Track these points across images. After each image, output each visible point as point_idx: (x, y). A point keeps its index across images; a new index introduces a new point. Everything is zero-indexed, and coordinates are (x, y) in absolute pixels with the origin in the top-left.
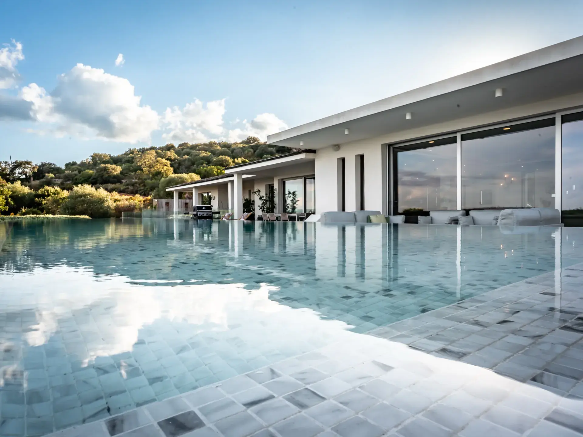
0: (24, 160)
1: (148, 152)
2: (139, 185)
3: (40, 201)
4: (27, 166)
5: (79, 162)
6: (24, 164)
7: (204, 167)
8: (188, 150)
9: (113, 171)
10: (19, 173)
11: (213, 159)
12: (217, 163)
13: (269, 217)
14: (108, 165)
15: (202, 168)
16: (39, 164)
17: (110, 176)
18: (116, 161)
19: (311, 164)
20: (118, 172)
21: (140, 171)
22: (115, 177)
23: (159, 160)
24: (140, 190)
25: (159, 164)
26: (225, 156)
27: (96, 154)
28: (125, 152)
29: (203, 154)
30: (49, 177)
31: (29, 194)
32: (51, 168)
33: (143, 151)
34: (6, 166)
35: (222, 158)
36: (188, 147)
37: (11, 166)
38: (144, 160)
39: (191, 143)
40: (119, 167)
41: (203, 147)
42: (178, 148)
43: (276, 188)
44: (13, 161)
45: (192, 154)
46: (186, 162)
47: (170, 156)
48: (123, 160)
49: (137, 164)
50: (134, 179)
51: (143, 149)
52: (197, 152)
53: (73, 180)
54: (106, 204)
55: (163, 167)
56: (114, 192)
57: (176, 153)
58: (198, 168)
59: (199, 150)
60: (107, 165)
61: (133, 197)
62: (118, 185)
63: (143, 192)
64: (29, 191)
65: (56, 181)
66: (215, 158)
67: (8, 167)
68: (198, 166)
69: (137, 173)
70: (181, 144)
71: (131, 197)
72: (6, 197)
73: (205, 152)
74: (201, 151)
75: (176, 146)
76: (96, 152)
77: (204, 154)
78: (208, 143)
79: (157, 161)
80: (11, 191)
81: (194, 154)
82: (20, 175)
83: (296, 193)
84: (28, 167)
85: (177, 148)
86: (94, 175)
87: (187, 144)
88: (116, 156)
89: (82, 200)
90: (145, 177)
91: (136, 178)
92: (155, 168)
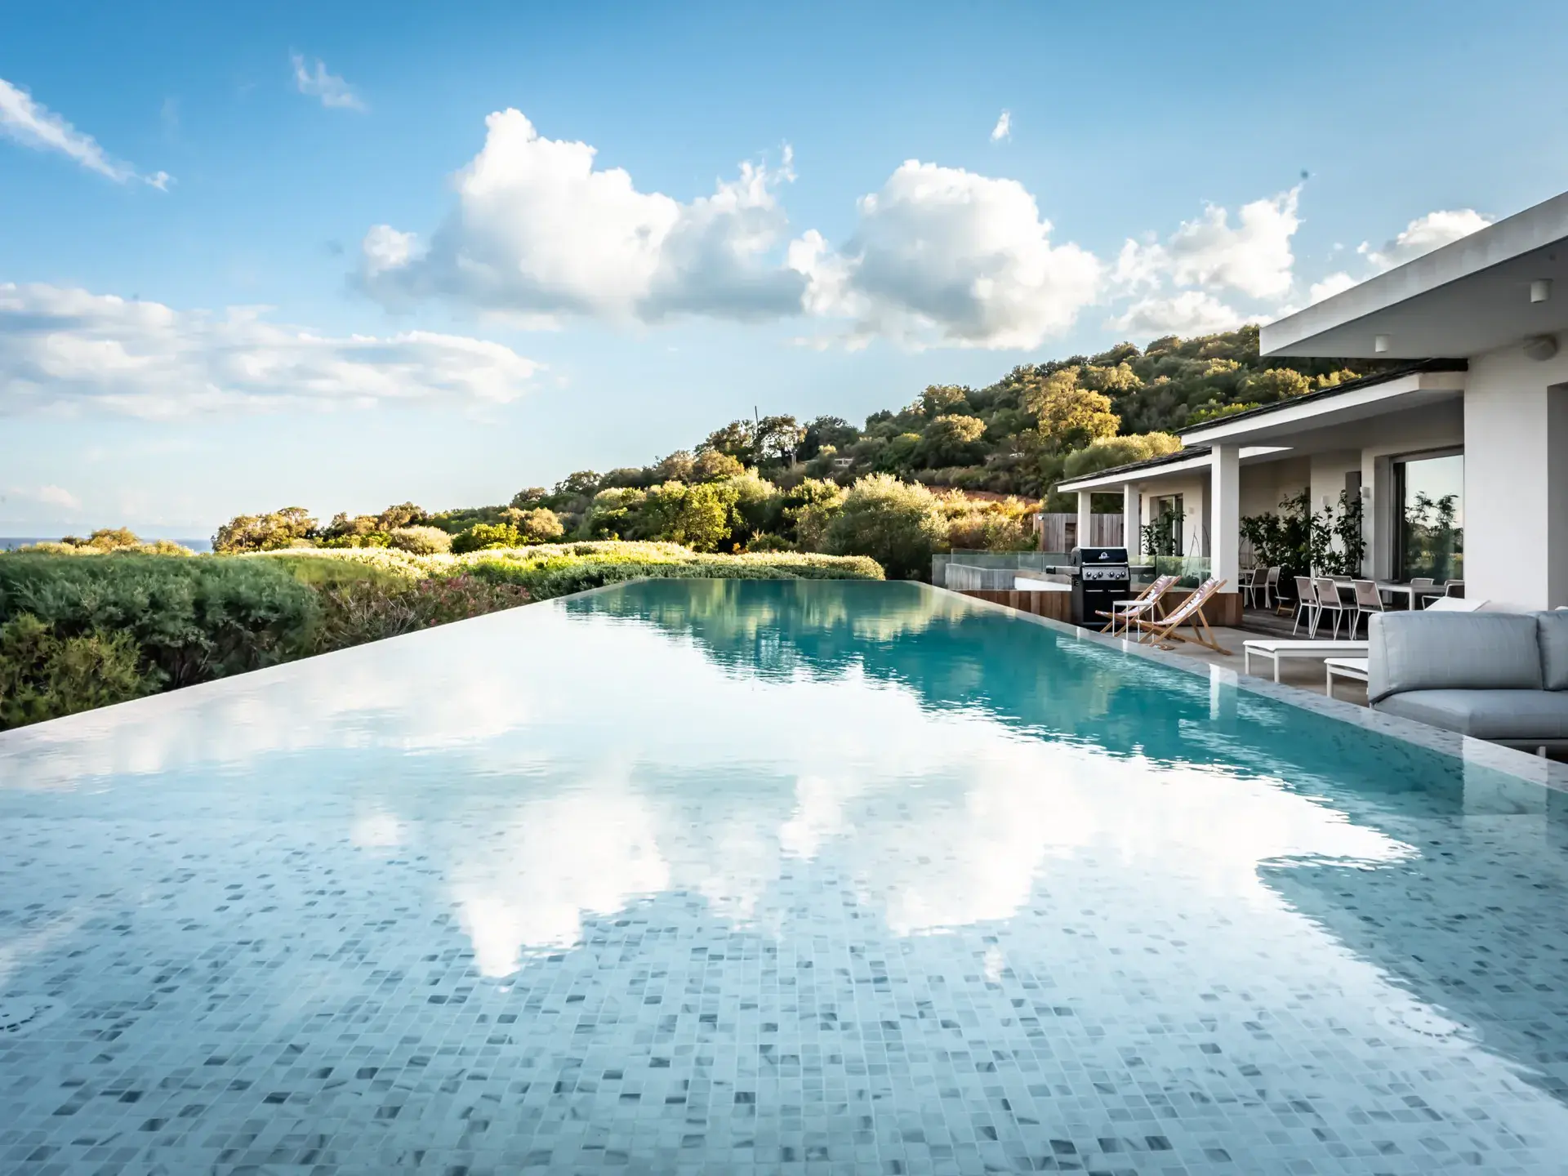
0: (779, 415)
1: (1062, 373)
2: (1026, 467)
3: (792, 516)
4: (786, 428)
5: (895, 414)
6: (780, 425)
7: (1210, 409)
8: (1172, 359)
9: (964, 433)
10: (770, 446)
11: (1245, 382)
12: (1256, 393)
13: (1316, 590)
14: (954, 418)
15: (1203, 412)
16: (813, 422)
17: (955, 447)
18: (976, 404)
19: (1453, 407)
20: (977, 435)
21: (1030, 430)
22: (970, 448)
23: (1082, 396)
24: (1027, 483)
25: (1080, 409)
26: (1284, 369)
27: (933, 388)
28: (1004, 378)
29: (1216, 367)
30: (827, 453)
31: (774, 498)
32: (835, 430)
33: (1049, 371)
34: (747, 430)
35: (1273, 376)
36: (1174, 351)
37: (756, 432)
38: (1045, 397)
39: (1184, 336)
40: (978, 420)
41: (1218, 347)
42: (1146, 353)
43: (1367, 490)
44: (761, 419)
45: (1183, 371)
46: (1163, 396)
47: (1117, 382)
48: (997, 400)
49: (1027, 409)
50: (1013, 452)
51: (1050, 364)
52: (1200, 362)
53: (874, 460)
54: (925, 525)
55: (1091, 416)
56: (954, 491)
57: (1136, 371)
58: (1193, 413)
59: (1206, 357)
60: (950, 418)
61: (999, 504)
62: (973, 471)
63: (1032, 489)
64: (774, 491)
65: (840, 462)
66: (1254, 376)
67: (750, 432)
68: (1190, 407)
69: (1023, 436)
70: (1154, 343)
71: (995, 505)
72: (729, 505)
73: (1224, 361)
74: (1211, 358)
75: (1142, 349)
76: (936, 384)
77: (1216, 369)
78: (1237, 332)
79: (1077, 400)
80: (740, 493)
81: (1190, 369)
82: (772, 452)
83: (1456, 504)
84: (788, 431)
85: (1143, 355)
86: (919, 444)
87: (1172, 339)
88: (980, 390)
89: (870, 514)
90: (1043, 445)
91: (1019, 450)
92: (1070, 420)
